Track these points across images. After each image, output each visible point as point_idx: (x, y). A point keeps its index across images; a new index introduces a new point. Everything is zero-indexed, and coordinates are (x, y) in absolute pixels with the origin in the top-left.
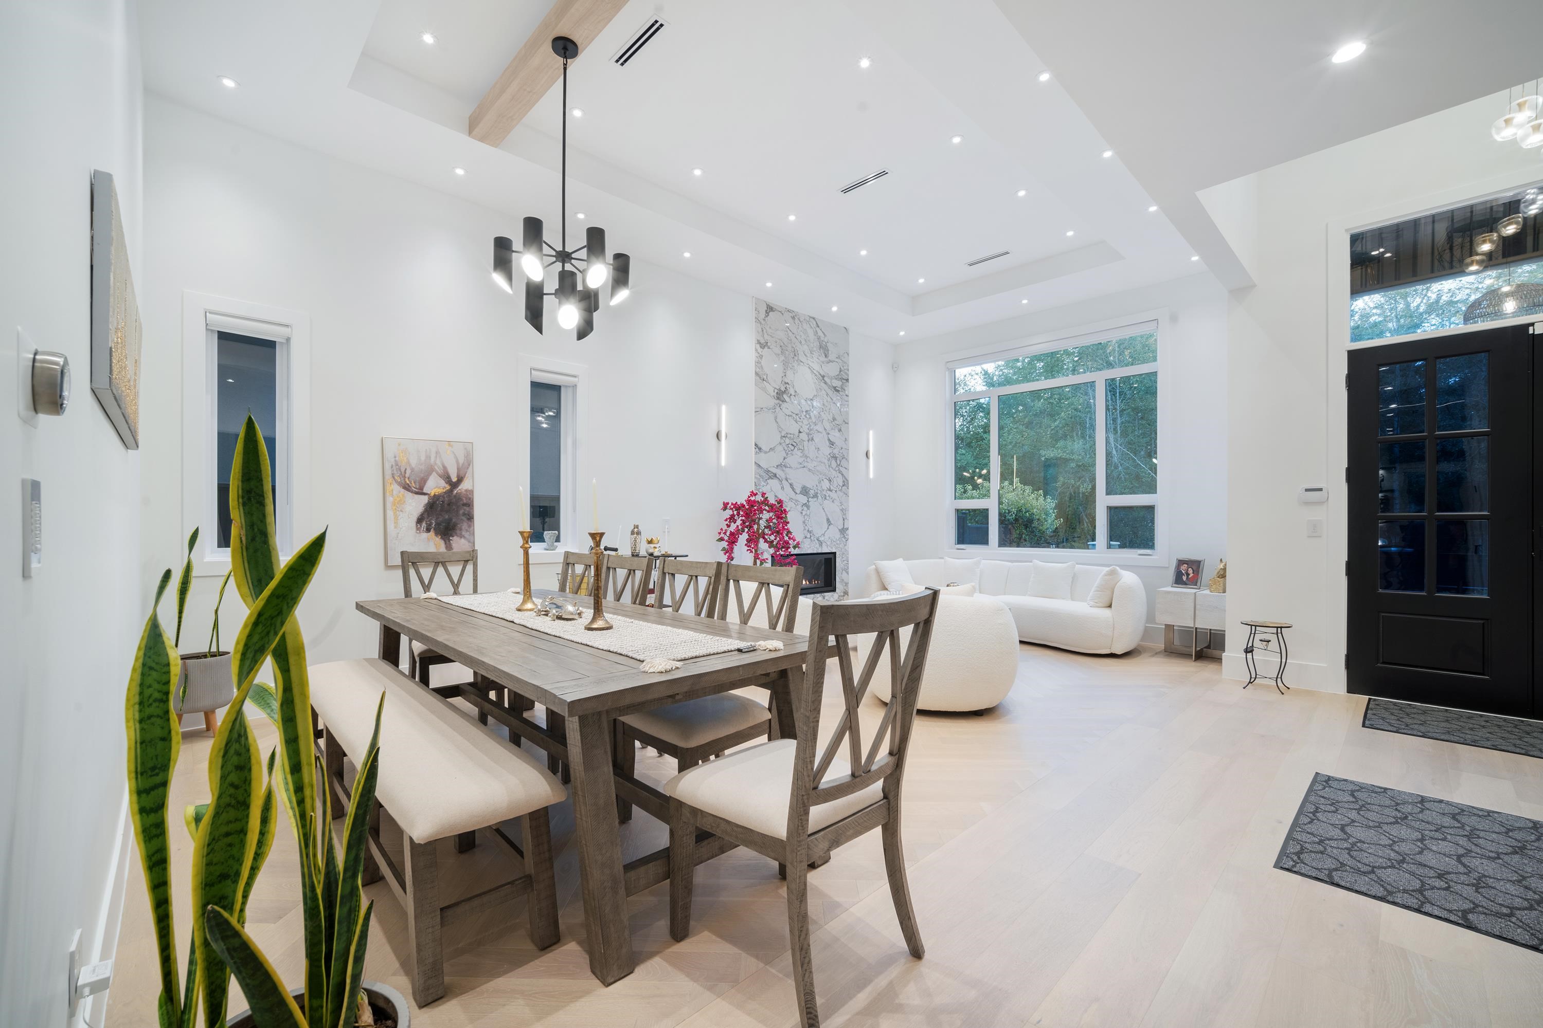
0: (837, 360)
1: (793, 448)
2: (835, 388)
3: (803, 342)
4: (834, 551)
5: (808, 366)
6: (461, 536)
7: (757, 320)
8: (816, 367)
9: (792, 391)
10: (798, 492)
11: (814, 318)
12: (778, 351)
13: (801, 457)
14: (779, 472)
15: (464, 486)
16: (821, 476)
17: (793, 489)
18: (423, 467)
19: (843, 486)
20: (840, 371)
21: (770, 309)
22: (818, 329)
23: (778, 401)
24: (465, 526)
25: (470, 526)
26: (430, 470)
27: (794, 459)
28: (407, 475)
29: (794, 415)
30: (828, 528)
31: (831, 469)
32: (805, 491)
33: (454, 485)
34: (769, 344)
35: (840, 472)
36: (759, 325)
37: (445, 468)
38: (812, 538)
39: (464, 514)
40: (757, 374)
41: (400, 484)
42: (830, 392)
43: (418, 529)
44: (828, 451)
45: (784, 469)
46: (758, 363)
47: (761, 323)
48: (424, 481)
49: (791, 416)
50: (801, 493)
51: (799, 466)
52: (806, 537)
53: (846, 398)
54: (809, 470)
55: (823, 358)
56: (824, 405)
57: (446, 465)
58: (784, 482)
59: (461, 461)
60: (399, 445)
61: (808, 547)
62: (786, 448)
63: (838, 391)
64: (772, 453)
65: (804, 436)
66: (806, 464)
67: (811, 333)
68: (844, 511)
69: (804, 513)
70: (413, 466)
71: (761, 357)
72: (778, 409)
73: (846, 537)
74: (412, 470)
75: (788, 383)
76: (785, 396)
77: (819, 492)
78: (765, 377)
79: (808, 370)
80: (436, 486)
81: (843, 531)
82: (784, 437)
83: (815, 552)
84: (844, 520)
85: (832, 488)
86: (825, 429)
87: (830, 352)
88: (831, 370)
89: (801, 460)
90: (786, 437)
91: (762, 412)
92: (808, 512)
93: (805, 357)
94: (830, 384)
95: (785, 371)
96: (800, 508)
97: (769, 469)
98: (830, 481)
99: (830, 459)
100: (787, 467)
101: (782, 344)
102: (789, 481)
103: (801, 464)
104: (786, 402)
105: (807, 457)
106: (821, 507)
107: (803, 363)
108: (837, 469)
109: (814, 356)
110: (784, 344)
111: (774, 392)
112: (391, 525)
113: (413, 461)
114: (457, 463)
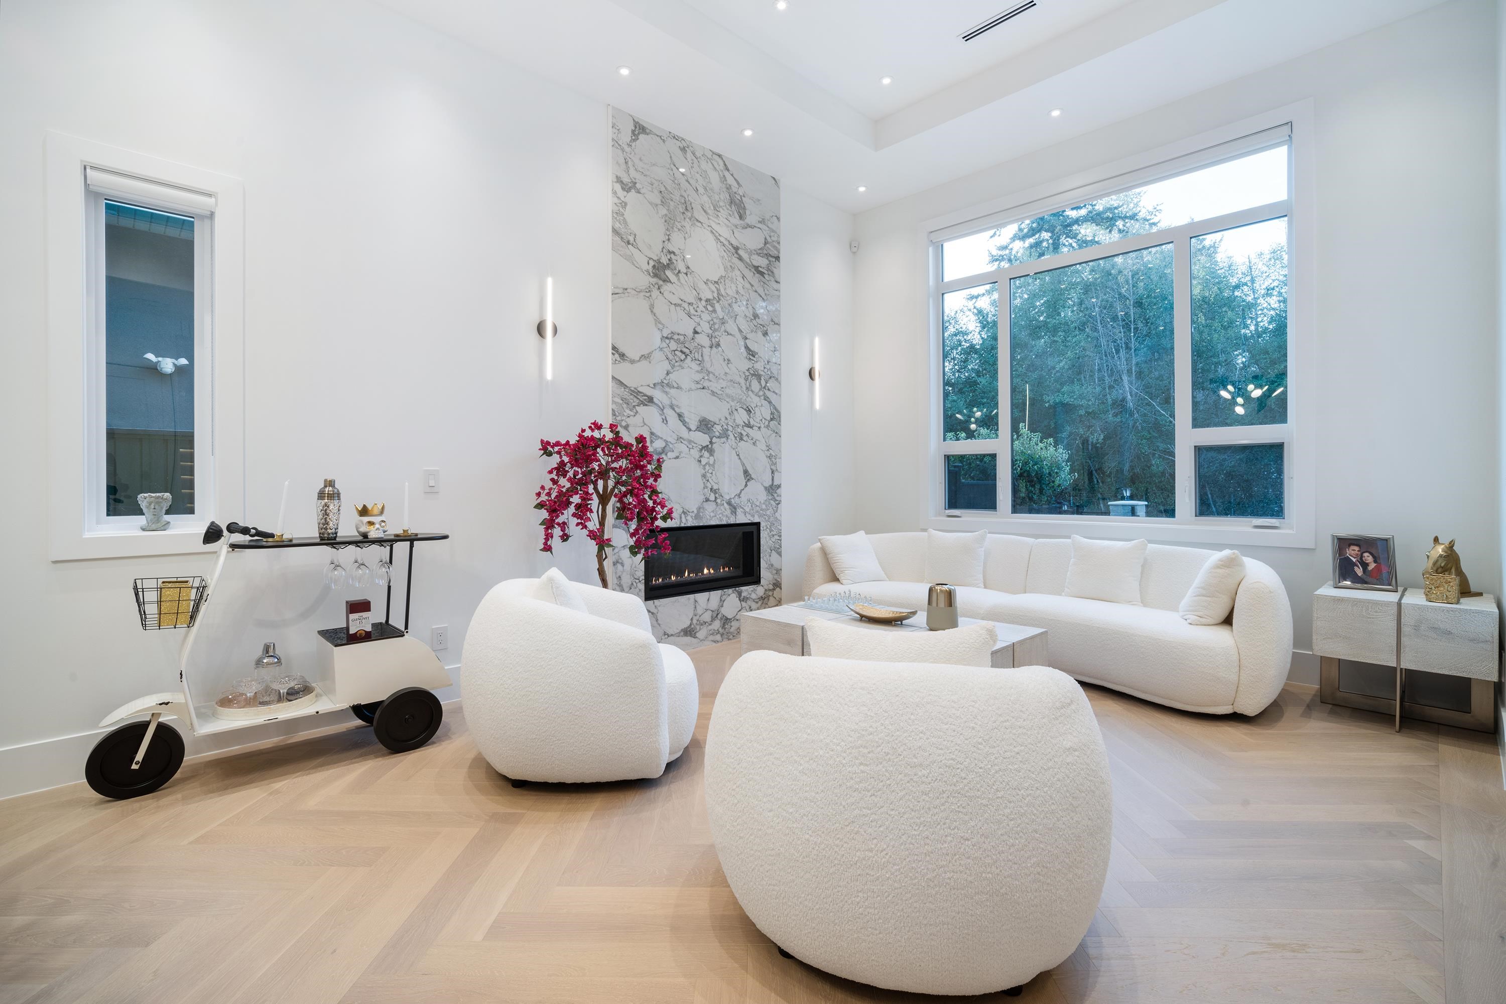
0: (760, 225)
1: (683, 357)
2: (756, 268)
3: (701, 190)
4: (756, 520)
5: (709, 229)
7: (616, 143)
8: (725, 232)
9: (681, 266)
10: (693, 427)
11: (720, 156)
12: (655, 199)
13: (698, 372)
14: (657, 395)
16: (733, 404)
17: (684, 423)
19: (772, 419)
20: (766, 243)
21: (639, 129)
22: (727, 174)
23: (655, 280)
27: (687, 375)
29: (686, 305)
30: (746, 485)
31: (750, 393)
32: (705, 425)
34: (638, 186)
35: (766, 398)
36: (620, 152)
38: (719, 501)
40: (615, 231)
42: (749, 274)
44: (745, 365)
45: (667, 389)
46: (618, 216)
47: (623, 150)
49: (680, 305)
50: (698, 429)
51: (694, 386)
52: (707, 500)
53: (775, 285)
54: (713, 393)
55: (736, 220)
56: (737, 292)
58: (669, 412)
61: (712, 514)
62: (671, 357)
63: (762, 274)
64: (644, 363)
65: (702, 339)
66: (706, 384)
67: (714, 177)
68: (773, 459)
69: (704, 461)
71: (624, 205)
72: (655, 293)
73: (778, 498)
75: (674, 253)
76: (669, 273)
77: (730, 428)
78: (631, 239)
79: (710, 235)
81: (773, 489)
82: (667, 338)
83: (724, 522)
84: (773, 472)
85: (752, 423)
86: (740, 331)
87: (748, 212)
88: (751, 240)
89: (698, 377)
90: (671, 338)
91: (626, 294)
92: (711, 460)
93: (704, 214)
94: (748, 261)
95: (668, 233)
96: (695, 453)
97: (639, 389)
98: (749, 411)
99: (750, 377)
100: (673, 387)
101: (663, 189)
102: (676, 409)
103: (698, 383)
104: (671, 282)
105: (709, 373)
106: (734, 452)
107: (702, 223)
108: (761, 393)
109: (719, 214)
110: (666, 188)
111: (648, 264)
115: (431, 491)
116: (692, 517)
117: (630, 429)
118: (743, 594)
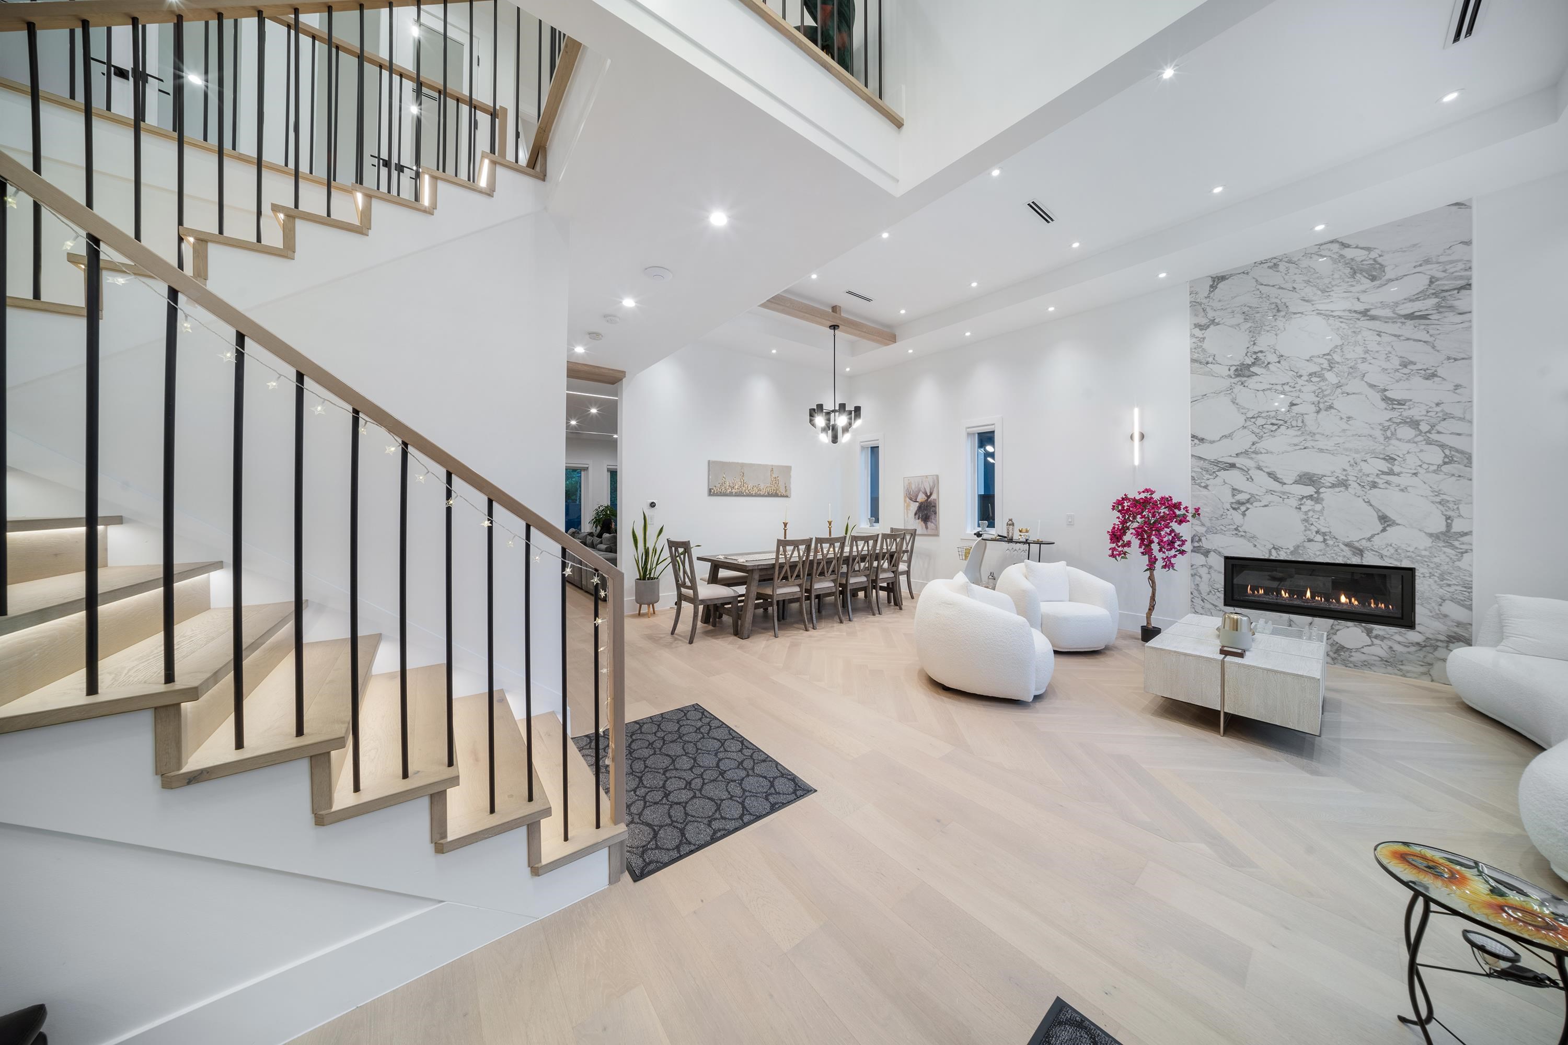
0: (1420, 269)
1: (1276, 428)
2: (1410, 316)
4: (1407, 565)
5: (1314, 313)
6: (932, 522)
7: (1193, 303)
8: (1341, 306)
9: (1272, 358)
10: (1291, 482)
11: (1335, 241)
12: (1242, 319)
13: (1296, 436)
14: (1239, 461)
15: (934, 497)
16: (1356, 456)
17: (1276, 479)
18: (916, 489)
20: (1433, 282)
21: (1218, 280)
22: (1348, 250)
23: (1240, 379)
24: (933, 517)
25: (935, 517)
26: (919, 491)
27: (1280, 441)
29: (1279, 388)
30: (1383, 530)
31: (1393, 441)
32: (1307, 479)
33: (929, 497)
34: (1214, 321)
35: (1430, 443)
36: (1197, 307)
37: (925, 489)
38: (1330, 542)
39: (933, 511)
40: (1191, 361)
41: (909, 498)
42: (1392, 328)
43: (915, 518)
45: (1253, 456)
46: (1196, 349)
47: (1201, 303)
48: (917, 496)
49: (1269, 389)
50: (1296, 482)
51: (1291, 449)
52: (1310, 540)
53: (1458, 319)
54: (1320, 451)
55: (1365, 284)
56: (1367, 352)
57: (926, 487)
58: (1253, 472)
61: (1317, 553)
62: (1257, 431)
63: (1425, 317)
64: (1226, 441)
65: (1303, 409)
66: (1308, 444)
69: (1304, 508)
70: (913, 489)
71: (1202, 339)
72: (1238, 388)
73: (1460, 546)
74: (913, 491)
75: (1261, 352)
76: (1254, 369)
77: (1351, 478)
78: (1210, 360)
79: (1318, 317)
80: (921, 498)
81: (1450, 537)
82: (1253, 418)
83: (1340, 560)
84: (1448, 518)
85: (1396, 469)
86: (1371, 386)
87: (1388, 269)
90: (1259, 416)
91: (1206, 398)
92: (1318, 507)
93: (1306, 303)
94: (1391, 315)
95: (1253, 339)
96: (1294, 502)
97: (1219, 460)
98: (1390, 459)
100: (1261, 453)
101: (1246, 309)
102: (1261, 469)
103: (1295, 445)
104: (1257, 374)
105: (1309, 435)
106: (1360, 500)
107: (1302, 313)
108: (1420, 438)
109: (1331, 293)
110: (1250, 307)
111: (1229, 370)
112: (906, 516)
113: (913, 487)
114: (930, 485)
115: (1070, 524)
116: (1286, 553)
117: (1209, 488)
118: (1376, 632)
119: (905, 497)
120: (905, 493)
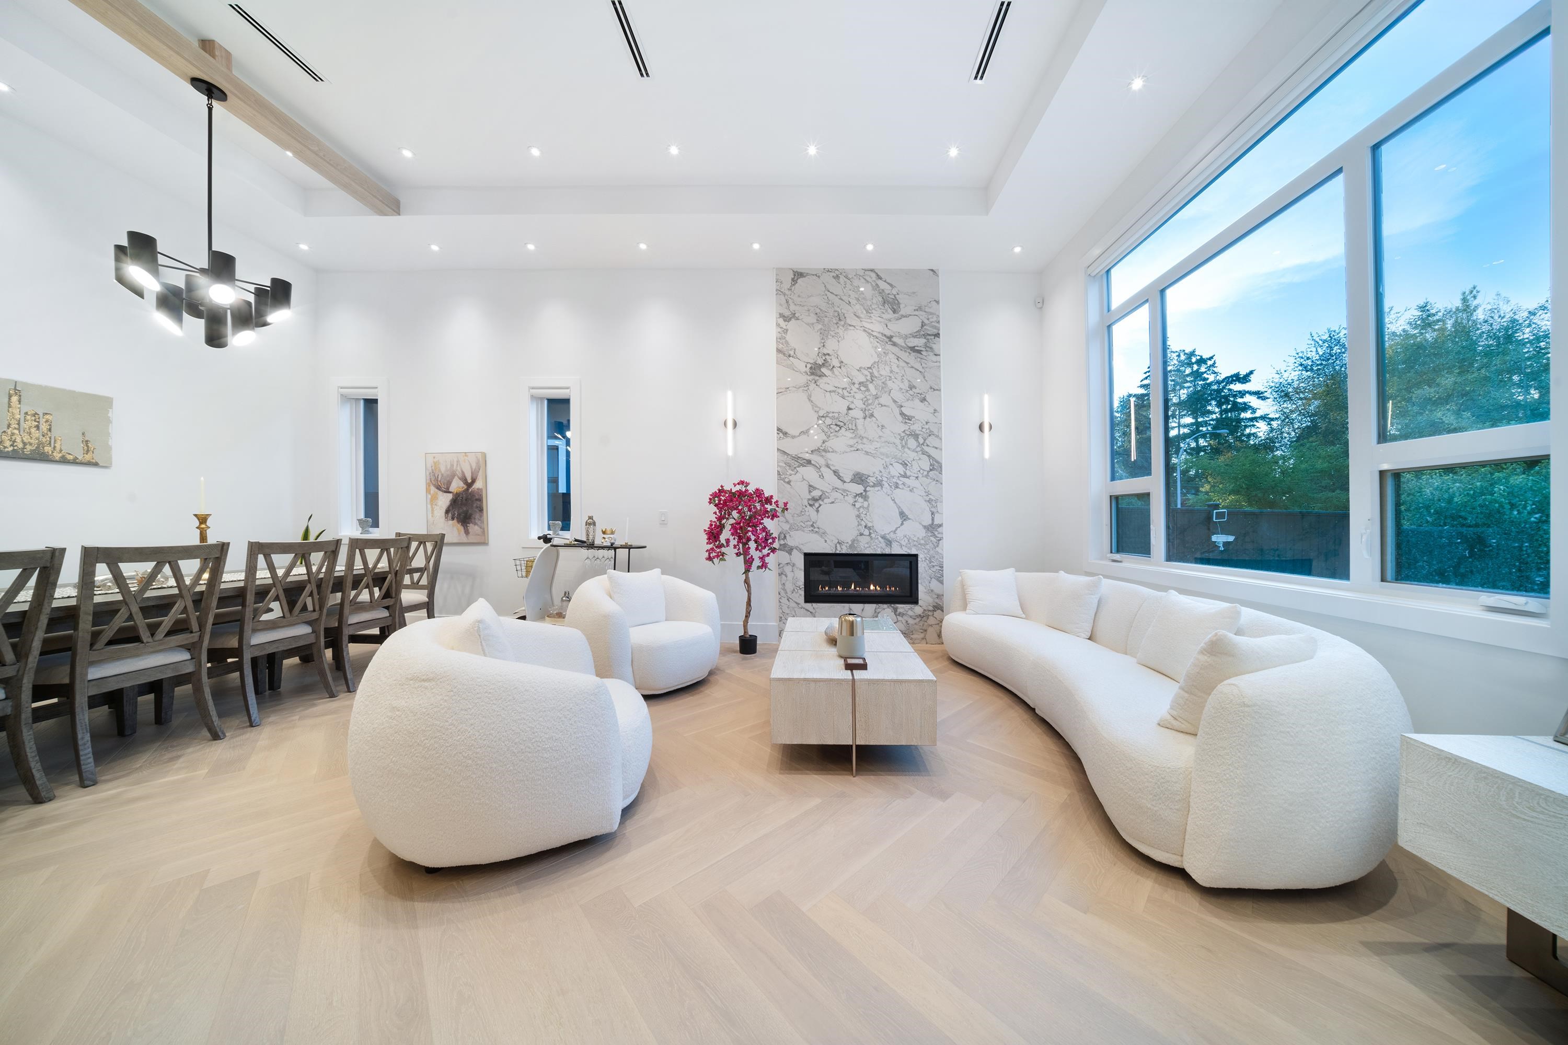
0: (916, 313)
1: (838, 428)
2: (913, 349)
3: (853, 302)
4: (914, 552)
5: (862, 329)
6: (475, 524)
7: (779, 292)
8: (877, 327)
9: (835, 362)
10: (848, 480)
11: (872, 270)
12: (812, 319)
13: (852, 438)
14: (814, 458)
15: (478, 485)
16: (887, 460)
17: (839, 477)
18: (449, 473)
19: (931, 470)
20: (922, 326)
21: (798, 276)
22: (880, 282)
23: (812, 377)
24: (477, 516)
25: (481, 516)
26: (453, 476)
27: (842, 441)
28: (439, 479)
29: (840, 391)
30: (902, 524)
31: (906, 450)
32: (859, 478)
33: (469, 485)
34: (796, 315)
35: (925, 453)
36: (782, 297)
37: (463, 472)
38: (873, 535)
39: (477, 507)
40: (779, 351)
41: (435, 486)
42: (904, 355)
43: (446, 518)
44: (900, 427)
45: (823, 454)
46: (781, 339)
47: (785, 295)
48: (449, 483)
49: (834, 391)
50: (852, 481)
51: (848, 449)
52: (861, 534)
53: (935, 358)
54: (867, 453)
55: (890, 315)
56: (891, 372)
57: (464, 470)
58: (824, 470)
59: (474, 467)
60: (434, 458)
61: (866, 546)
62: (826, 430)
63: (919, 352)
64: (803, 437)
65: (855, 413)
66: (860, 447)
67: (868, 288)
68: (933, 503)
69: (858, 505)
70: (443, 472)
71: (786, 331)
72: (812, 386)
73: (939, 536)
74: (442, 475)
75: (828, 354)
76: (824, 370)
77: (885, 479)
78: (792, 353)
79: (864, 334)
80: (457, 486)
81: (933, 528)
82: (823, 417)
83: (879, 552)
84: (933, 513)
85: (908, 473)
86: (895, 401)
87: (901, 306)
88: (907, 327)
89: (852, 442)
90: (827, 416)
91: (788, 392)
92: (866, 504)
93: (857, 319)
94: (903, 344)
95: (823, 341)
96: (850, 499)
97: (799, 456)
98: (905, 464)
99: (905, 438)
100: (829, 452)
101: (818, 311)
102: (831, 467)
103: (851, 446)
104: (826, 376)
105: (862, 438)
106: (889, 497)
107: (854, 326)
108: (919, 449)
109: (872, 315)
110: (821, 310)
111: (806, 367)
112: (430, 515)
113: (443, 469)
114: (472, 469)
115: (663, 524)
116: (846, 546)
117: (792, 483)
118: (899, 611)
119: (428, 486)
120: (428, 478)
